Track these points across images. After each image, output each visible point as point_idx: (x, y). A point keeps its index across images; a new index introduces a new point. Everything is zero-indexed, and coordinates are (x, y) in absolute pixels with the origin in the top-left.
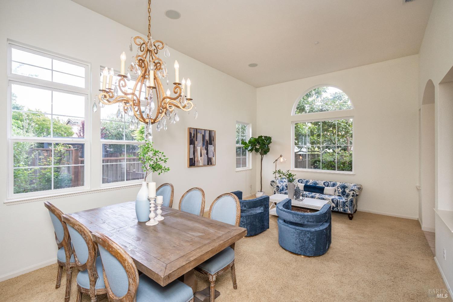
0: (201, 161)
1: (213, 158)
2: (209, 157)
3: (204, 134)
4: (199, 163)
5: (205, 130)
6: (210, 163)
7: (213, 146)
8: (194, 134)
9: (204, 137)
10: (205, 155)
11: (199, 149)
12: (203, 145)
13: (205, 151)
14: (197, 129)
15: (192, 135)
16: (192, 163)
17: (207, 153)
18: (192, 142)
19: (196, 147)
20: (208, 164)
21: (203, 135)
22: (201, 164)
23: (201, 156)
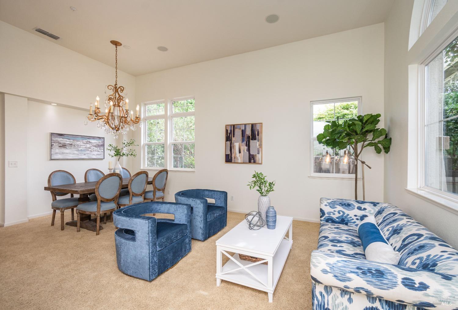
0: (239, 158)
1: (257, 155)
2: (252, 153)
3: (244, 129)
4: (237, 159)
5: (245, 125)
6: (252, 161)
7: (259, 141)
8: (231, 130)
9: (243, 132)
10: (246, 151)
11: (237, 145)
12: (243, 141)
13: (246, 148)
14: (234, 126)
15: (229, 132)
16: (229, 159)
17: (249, 150)
18: (228, 138)
19: (233, 143)
20: (250, 162)
21: (242, 131)
22: (239, 161)
23: (240, 152)
